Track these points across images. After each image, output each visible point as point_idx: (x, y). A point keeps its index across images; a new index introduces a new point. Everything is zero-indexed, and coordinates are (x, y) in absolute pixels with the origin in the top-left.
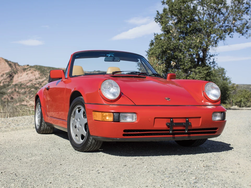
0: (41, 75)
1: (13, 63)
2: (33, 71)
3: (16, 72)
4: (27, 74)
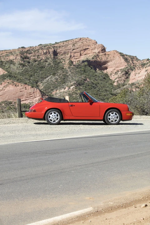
3: (133, 69)
4: (146, 71)
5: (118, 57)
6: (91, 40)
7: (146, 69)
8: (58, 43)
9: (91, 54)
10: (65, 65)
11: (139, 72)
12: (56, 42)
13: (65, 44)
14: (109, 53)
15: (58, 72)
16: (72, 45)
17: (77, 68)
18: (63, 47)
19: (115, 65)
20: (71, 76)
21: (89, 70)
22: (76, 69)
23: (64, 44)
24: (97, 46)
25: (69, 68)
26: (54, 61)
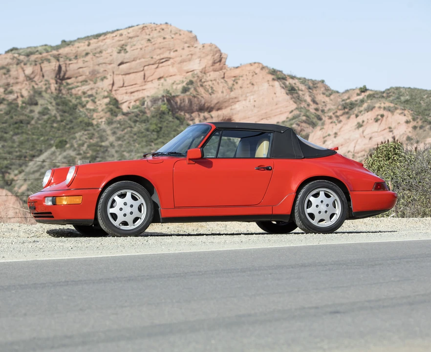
0: (415, 128)
1: (304, 81)
2: (382, 112)
3: (315, 120)
4: (360, 126)
5: (266, 85)
6: (178, 32)
7: (360, 119)
8: (71, 42)
9: (178, 78)
10: (95, 115)
11: (335, 131)
12: (64, 41)
13: (93, 46)
14: (237, 72)
15: (74, 138)
16: (115, 50)
17: (135, 121)
18: (87, 54)
19: (256, 110)
20: (117, 148)
21: (175, 127)
22: (133, 124)
23: (89, 45)
24: (197, 50)
25: (110, 123)
26: (58, 101)
